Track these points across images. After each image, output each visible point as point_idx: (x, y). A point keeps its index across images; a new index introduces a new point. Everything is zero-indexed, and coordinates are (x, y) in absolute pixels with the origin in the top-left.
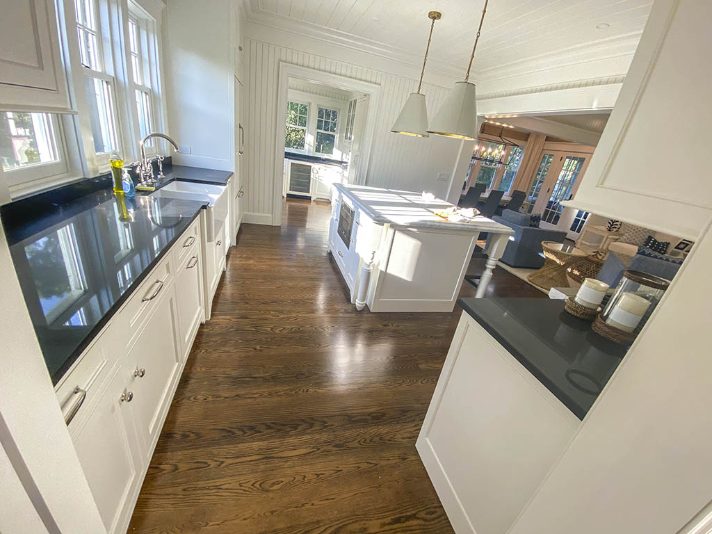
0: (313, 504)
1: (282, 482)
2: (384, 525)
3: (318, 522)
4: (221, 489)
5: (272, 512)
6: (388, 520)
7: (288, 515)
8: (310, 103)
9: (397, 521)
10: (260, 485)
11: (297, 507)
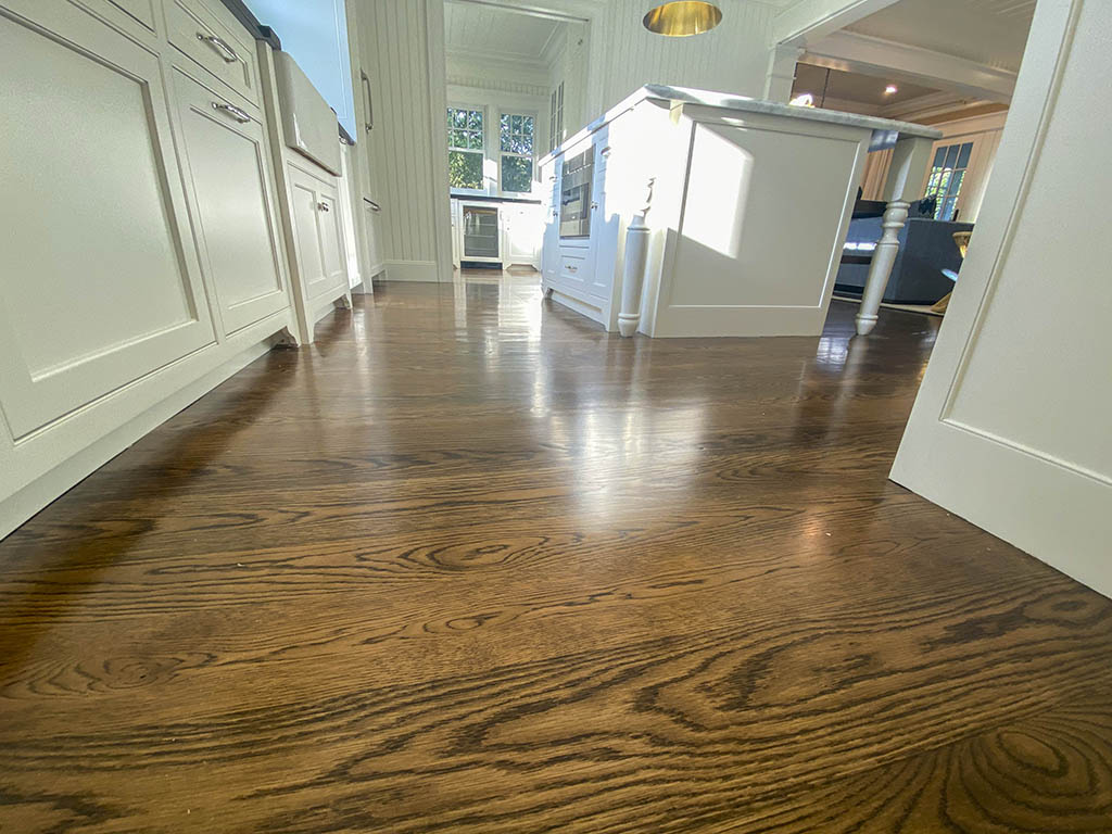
0: (629, 596)
1: (505, 547)
2: (932, 644)
3: (667, 642)
4: (291, 567)
5: (480, 620)
6: (936, 630)
7: (541, 625)
8: (486, 107)
9: (970, 631)
10: (431, 556)
11: (570, 604)
